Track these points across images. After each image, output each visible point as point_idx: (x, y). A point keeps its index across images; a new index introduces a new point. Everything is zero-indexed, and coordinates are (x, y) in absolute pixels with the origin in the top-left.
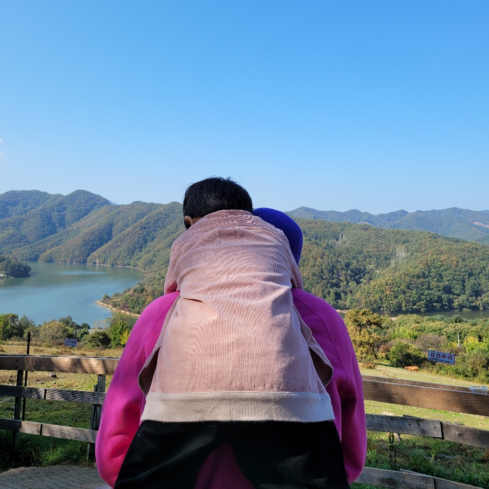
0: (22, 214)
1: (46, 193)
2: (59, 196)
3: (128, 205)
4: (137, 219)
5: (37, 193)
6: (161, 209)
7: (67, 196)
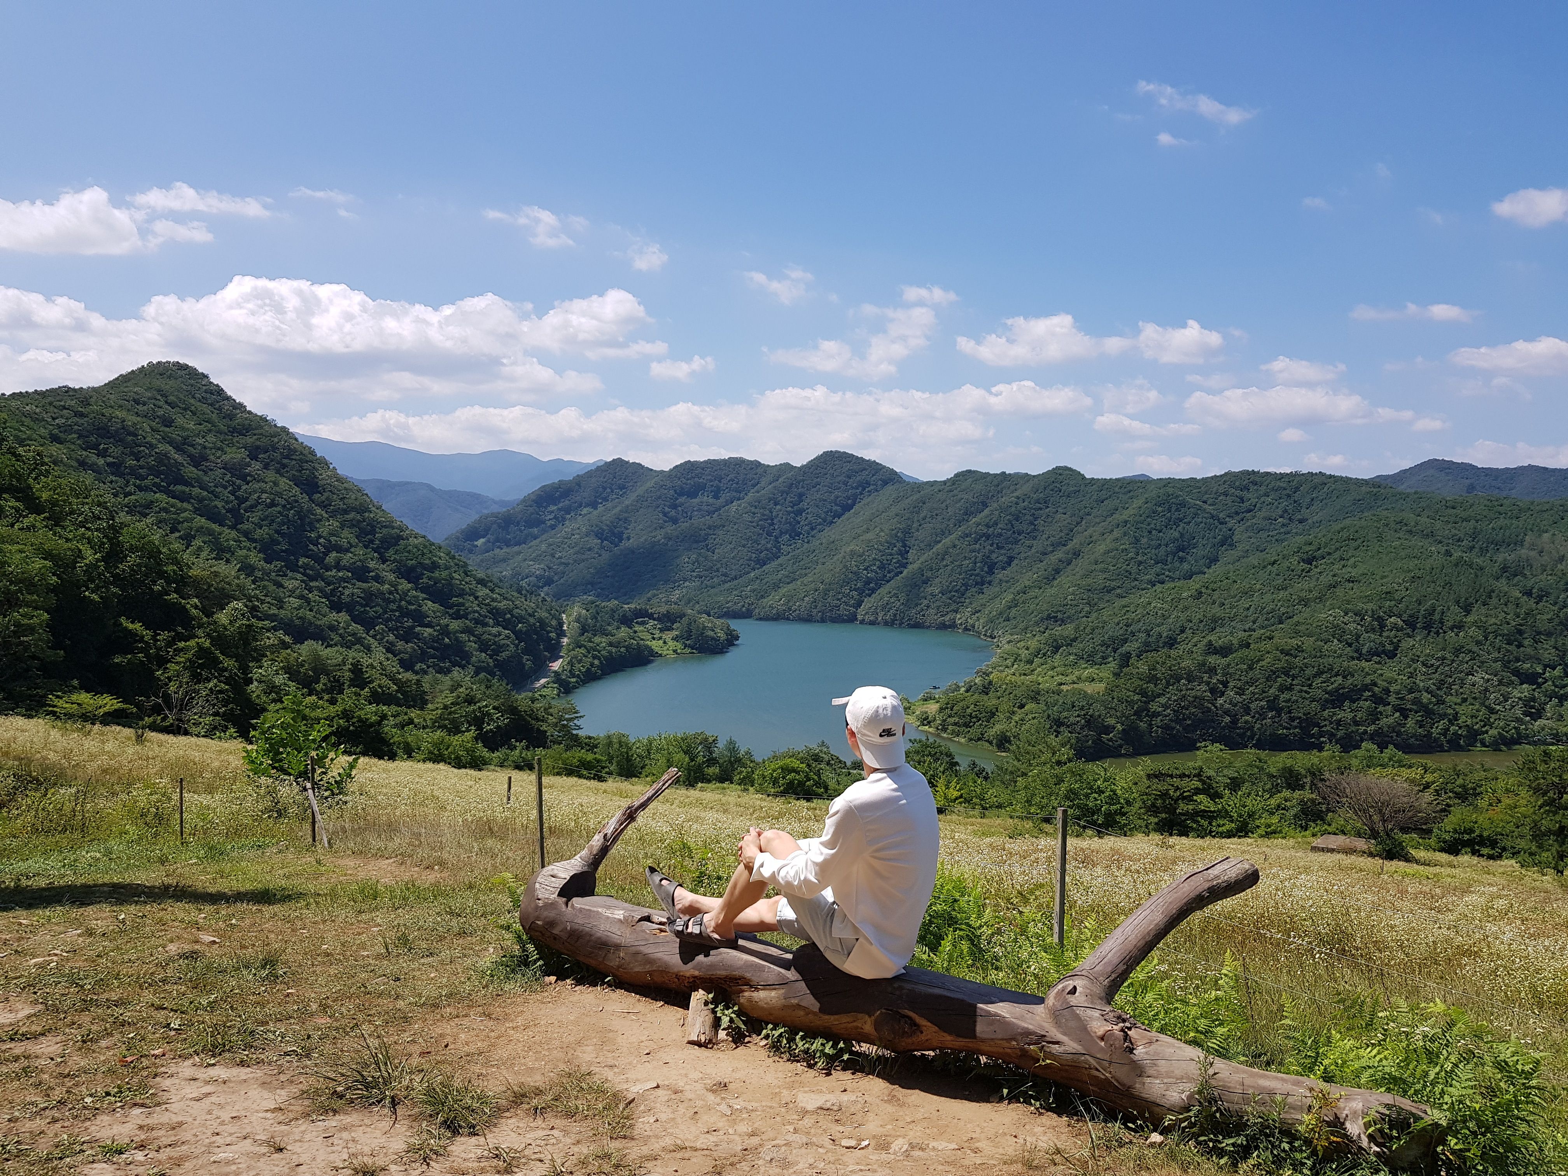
0: (710, 513)
1: (757, 464)
2: (787, 467)
3: (945, 483)
4: (968, 513)
5: (738, 463)
6: (1026, 488)
7: (803, 466)
